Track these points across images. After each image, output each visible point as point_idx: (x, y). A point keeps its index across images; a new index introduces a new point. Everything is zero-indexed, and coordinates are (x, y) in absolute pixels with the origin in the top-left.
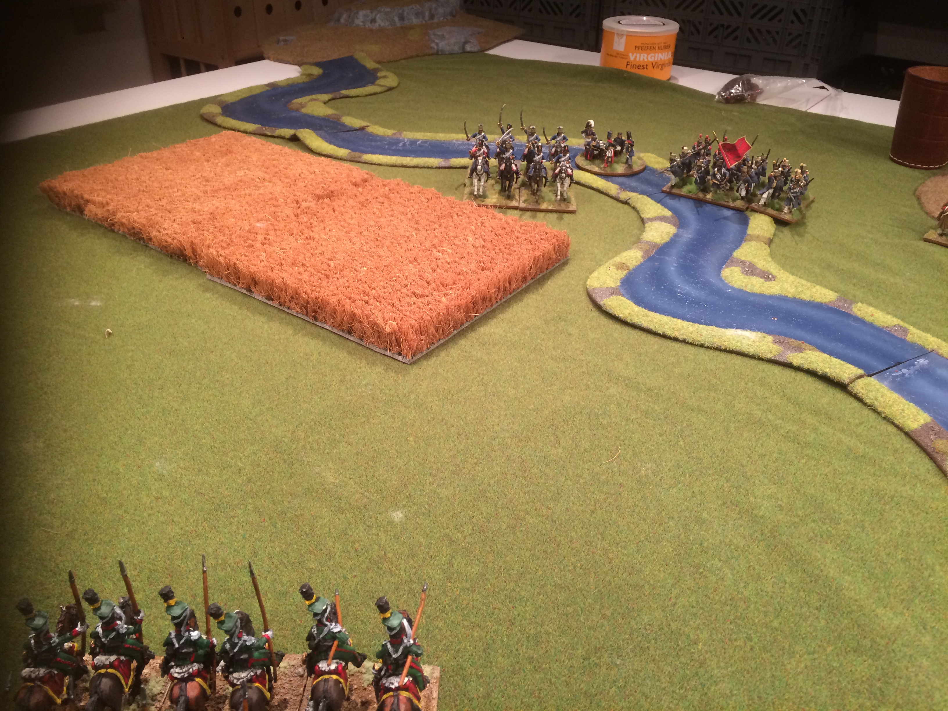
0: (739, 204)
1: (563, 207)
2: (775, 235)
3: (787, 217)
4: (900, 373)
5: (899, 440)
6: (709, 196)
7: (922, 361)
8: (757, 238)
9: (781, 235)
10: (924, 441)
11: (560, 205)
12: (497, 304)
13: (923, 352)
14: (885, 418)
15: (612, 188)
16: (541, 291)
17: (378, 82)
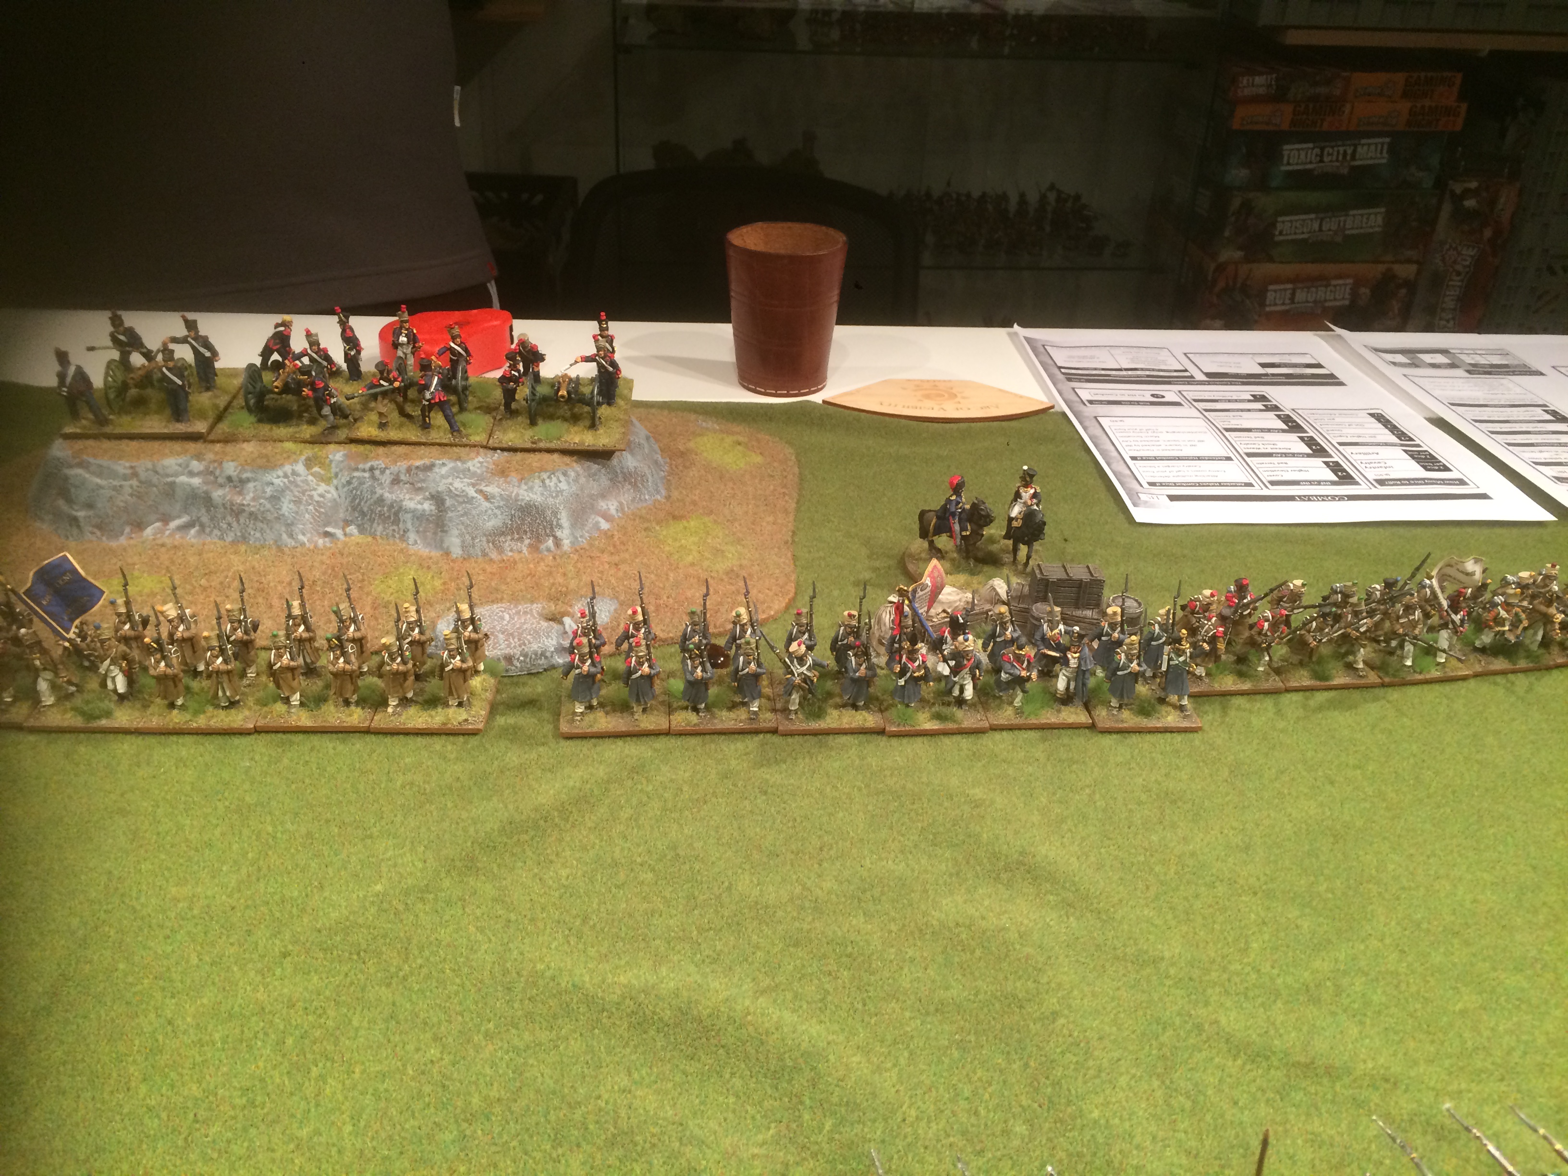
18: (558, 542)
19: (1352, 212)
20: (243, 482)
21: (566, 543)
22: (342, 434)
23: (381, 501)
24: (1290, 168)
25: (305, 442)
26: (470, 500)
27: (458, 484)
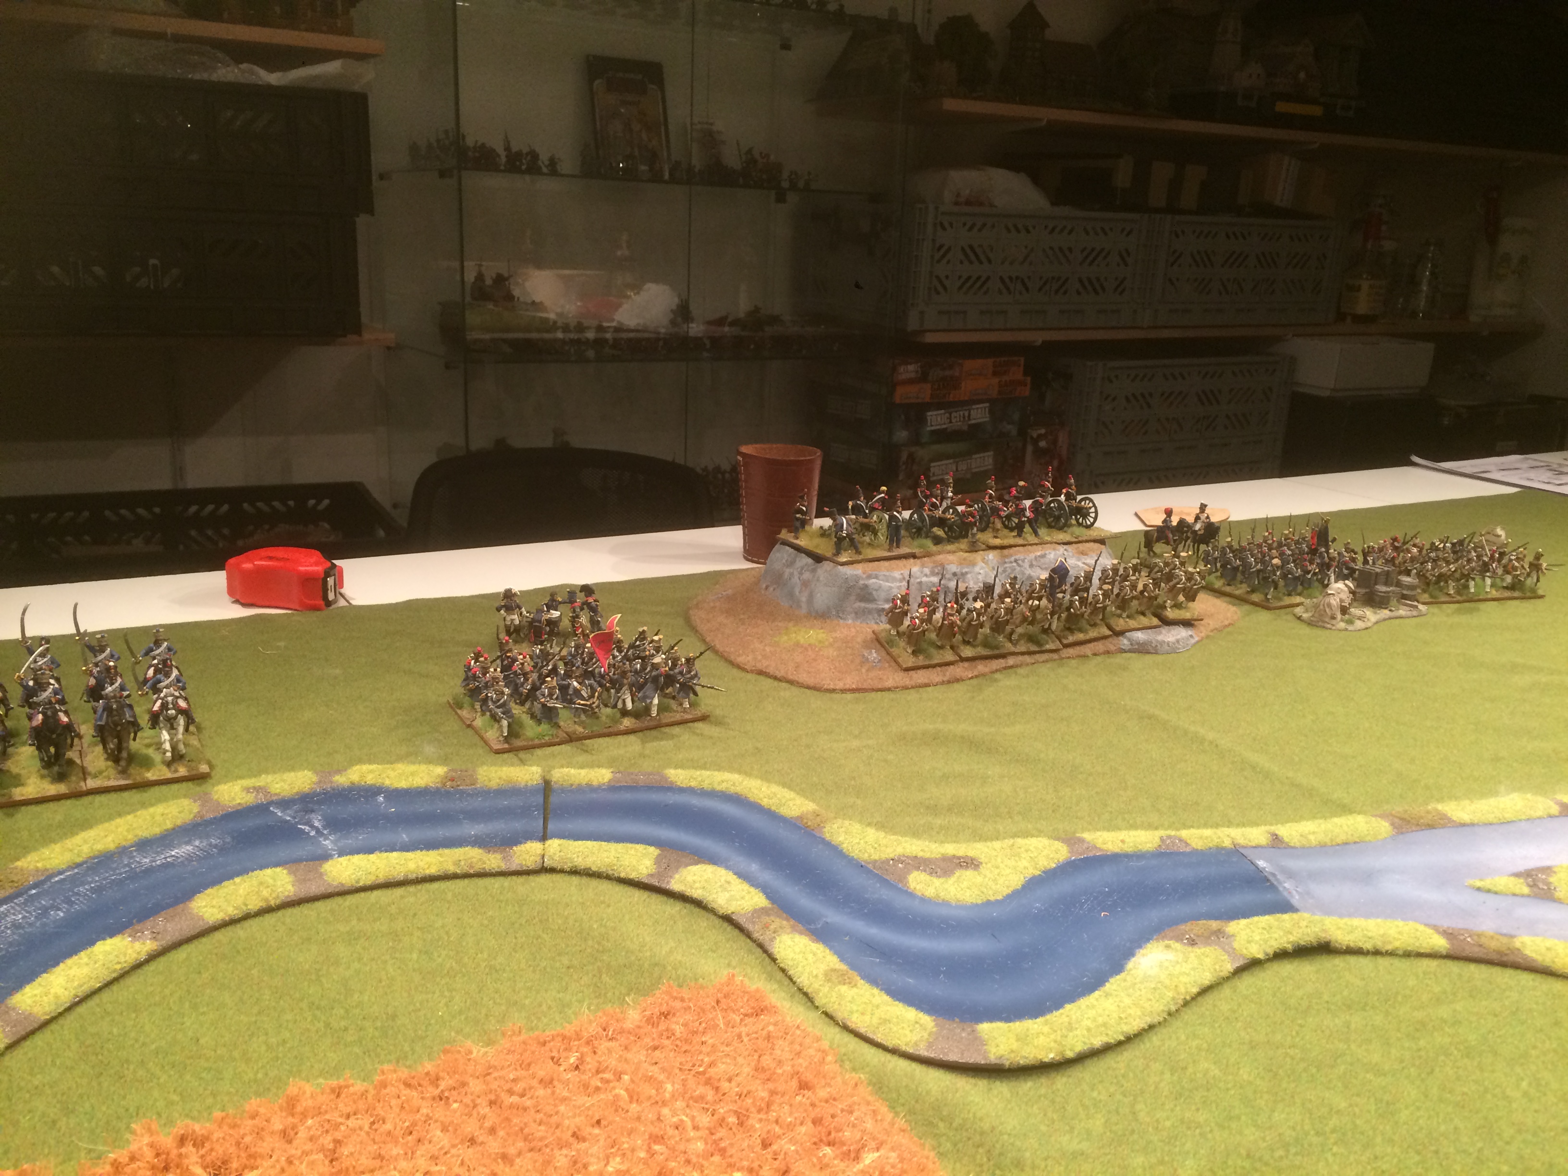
4: (1293, 892)
11: (174, 768)
19: (974, 456)
24: (933, 428)
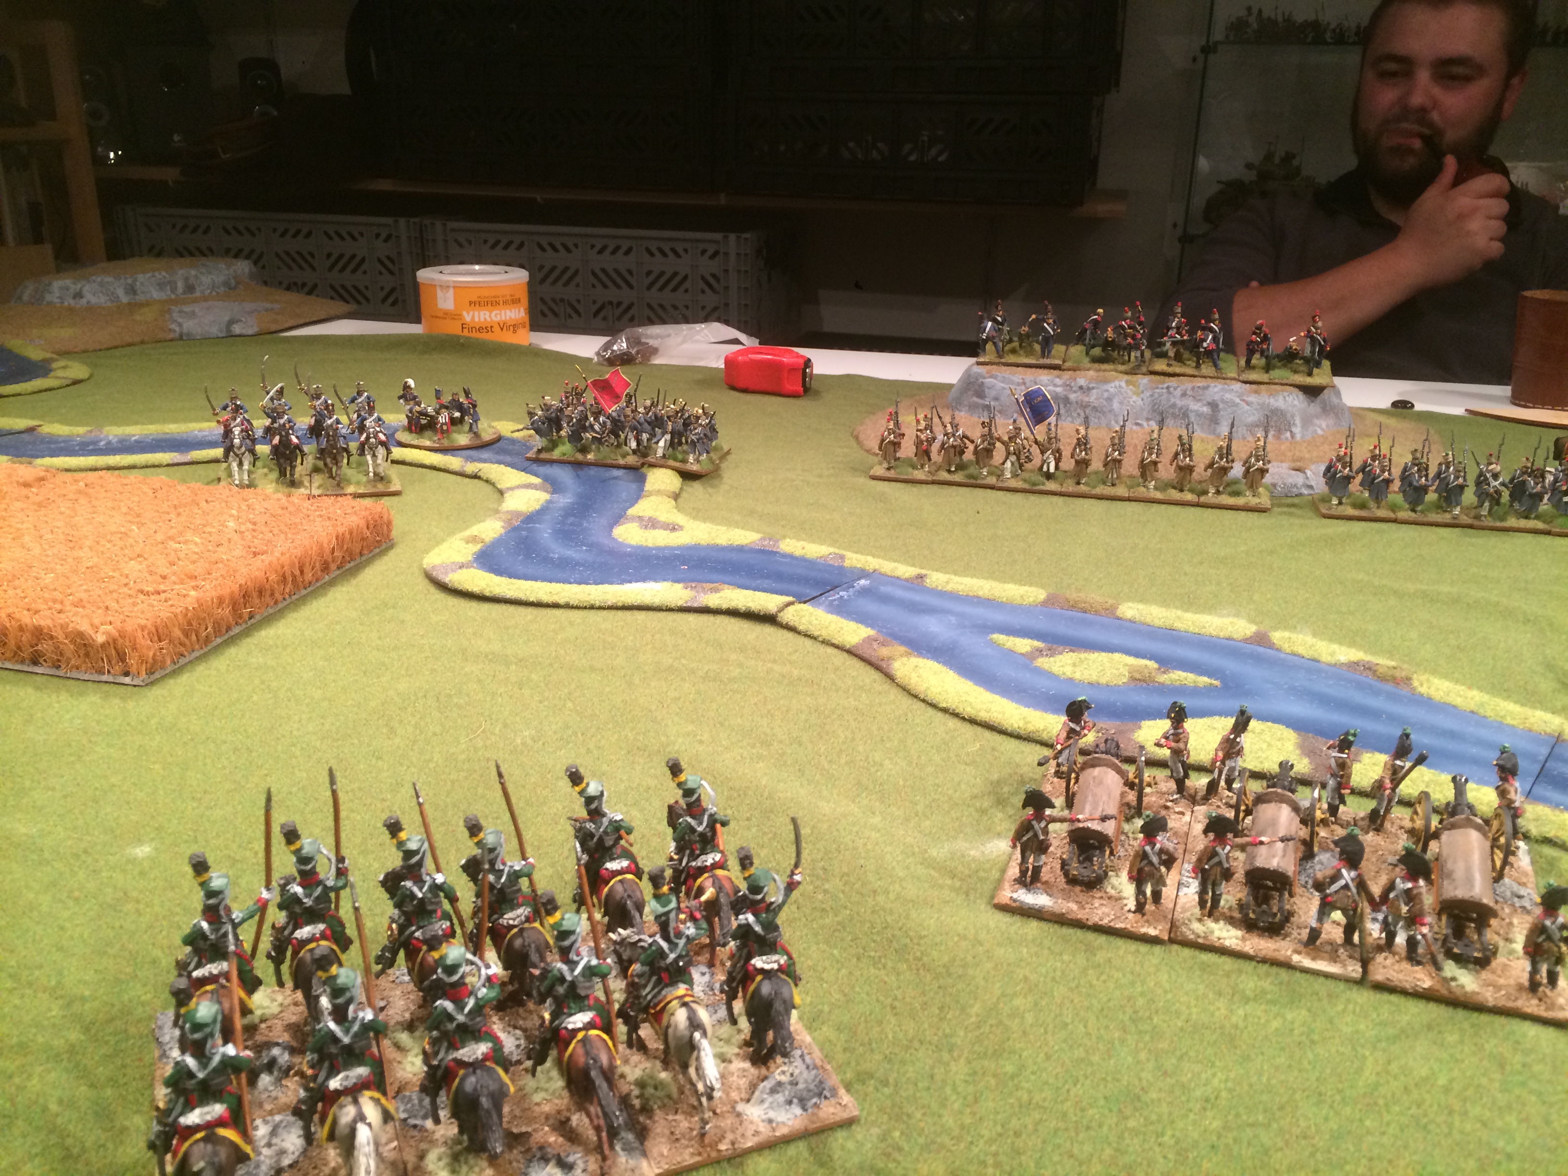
0: (631, 460)
1: (380, 487)
2: (681, 489)
3: (695, 468)
4: (837, 596)
5: (840, 658)
6: (590, 457)
7: (863, 582)
8: (659, 492)
9: (690, 489)
10: (867, 653)
11: (375, 486)
12: (285, 603)
13: (864, 574)
14: (823, 642)
15: (454, 462)
16: (354, 582)
17: (52, 374)
18: (1293, 435)
20: (1089, 389)
21: (1298, 437)
22: (1144, 369)
23: (1174, 406)
25: (1121, 372)
26: (1237, 405)
27: (1228, 396)
